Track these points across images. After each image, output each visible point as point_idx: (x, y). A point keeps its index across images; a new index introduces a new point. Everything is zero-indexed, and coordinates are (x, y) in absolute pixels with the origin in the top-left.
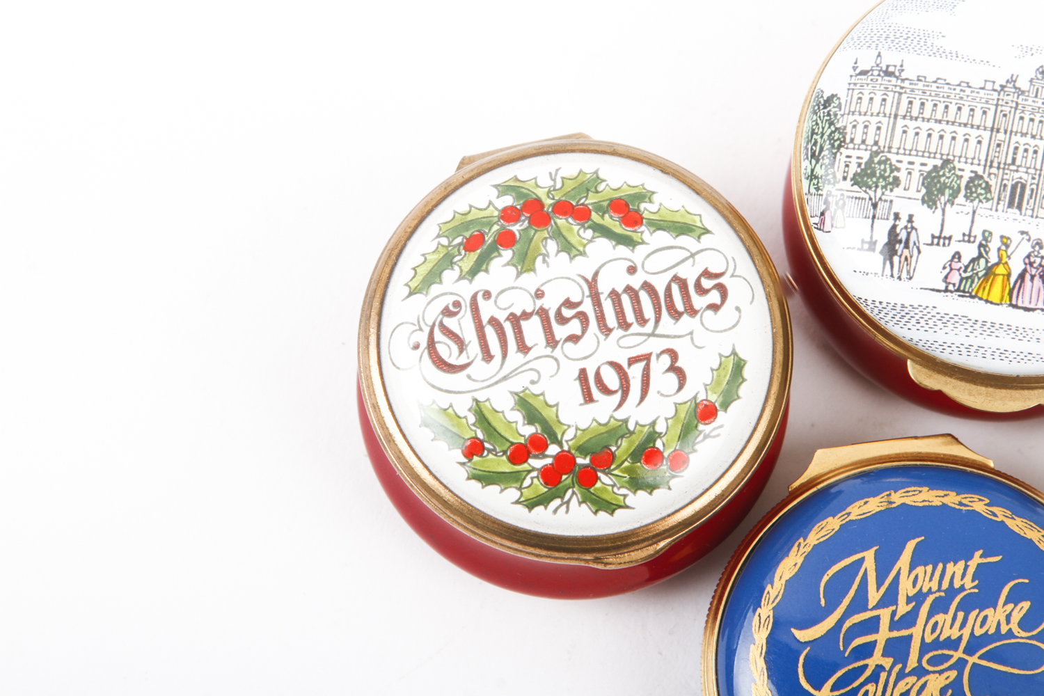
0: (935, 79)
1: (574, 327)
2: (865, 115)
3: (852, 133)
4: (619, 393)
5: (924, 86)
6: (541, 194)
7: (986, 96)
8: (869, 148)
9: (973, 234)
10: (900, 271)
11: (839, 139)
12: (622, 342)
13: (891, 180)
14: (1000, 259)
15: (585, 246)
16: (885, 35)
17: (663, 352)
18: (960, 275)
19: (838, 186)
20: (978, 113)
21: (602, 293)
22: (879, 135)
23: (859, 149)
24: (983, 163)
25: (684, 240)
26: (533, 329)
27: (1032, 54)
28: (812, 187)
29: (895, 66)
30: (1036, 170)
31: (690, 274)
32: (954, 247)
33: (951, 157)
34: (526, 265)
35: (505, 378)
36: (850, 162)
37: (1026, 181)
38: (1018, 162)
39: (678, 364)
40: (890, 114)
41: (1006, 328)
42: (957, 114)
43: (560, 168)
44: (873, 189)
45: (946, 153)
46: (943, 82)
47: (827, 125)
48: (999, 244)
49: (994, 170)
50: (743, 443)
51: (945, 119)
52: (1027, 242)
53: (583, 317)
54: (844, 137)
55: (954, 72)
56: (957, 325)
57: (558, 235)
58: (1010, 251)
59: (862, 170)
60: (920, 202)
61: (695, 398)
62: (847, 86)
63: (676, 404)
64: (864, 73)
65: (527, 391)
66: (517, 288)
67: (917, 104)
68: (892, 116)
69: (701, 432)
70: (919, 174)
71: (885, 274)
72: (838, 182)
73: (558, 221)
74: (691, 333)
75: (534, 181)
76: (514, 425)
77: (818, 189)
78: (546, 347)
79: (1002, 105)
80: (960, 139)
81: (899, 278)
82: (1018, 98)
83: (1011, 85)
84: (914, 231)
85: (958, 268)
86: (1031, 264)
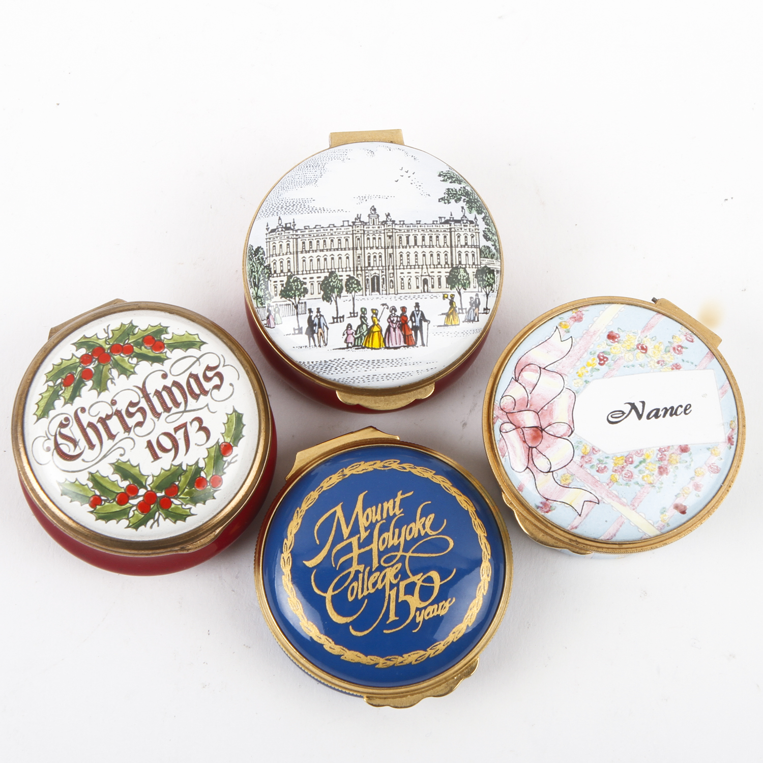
0: (314, 226)
1: (138, 417)
2: (279, 255)
3: (274, 268)
4: (173, 450)
5: (309, 231)
6: (101, 342)
7: (346, 230)
8: (286, 274)
9: (355, 312)
10: (319, 342)
11: (267, 272)
12: (168, 420)
13: (302, 290)
14: (374, 322)
15: (134, 368)
16: (280, 206)
17: (193, 420)
18: (354, 336)
19: (273, 300)
20: (343, 241)
21: (150, 394)
22: (290, 265)
23: (280, 276)
24: (352, 269)
25: (192, 352)
26: (114, 424)
27: (366, 200)
28: (258, 303)
29: (290, 223)
30: (383, 267)
31: (199, 370)
32: (347, 321)
33: (333, 270)
34: (102, 388)
35: (105, 456)
36: (277, 285)
37: (379, 274)
38: (372, 265)
39: (203, 425)
40: (294, 252)
41: (386, 361)
42: (331, 244)
43: (109, 325)
44: (293, 298)
45: (330, 268)
46: (319, 227)
47: (259, 266)
48: (372, 314)
49: (359, 272)
50: (252, 461)
51: (325, 248)
52: (387, 310)
53: (142, 410)
54: (270, 271)
55: (324, 220)
56: (358, 366)
57: (117, 365)
58: (378, 317)
59: (284, 288)
60: (321, 299)
61: (218, 442)
62: (266, 241)
63: (207, 449)
64: (273, 231)
65: (119, 461)
66: (99, 402)
67: (307, 243)
68: (295, 253)
69: (225, 461)
70: (317, 283)
71: (311, 345)
72: (273, 298)
73: (115, 357)
74: (207, 405)
75: (95, 336)
76: (116, 482)
77: (262, 304)
78: (124, 433)
79: (356, 234)
80: (336, 258)
81: (320, 346)
82: (364, 227)
83: (358, 221)
84: (322, 317)
85: (351, 333)
86: (392, 322)
